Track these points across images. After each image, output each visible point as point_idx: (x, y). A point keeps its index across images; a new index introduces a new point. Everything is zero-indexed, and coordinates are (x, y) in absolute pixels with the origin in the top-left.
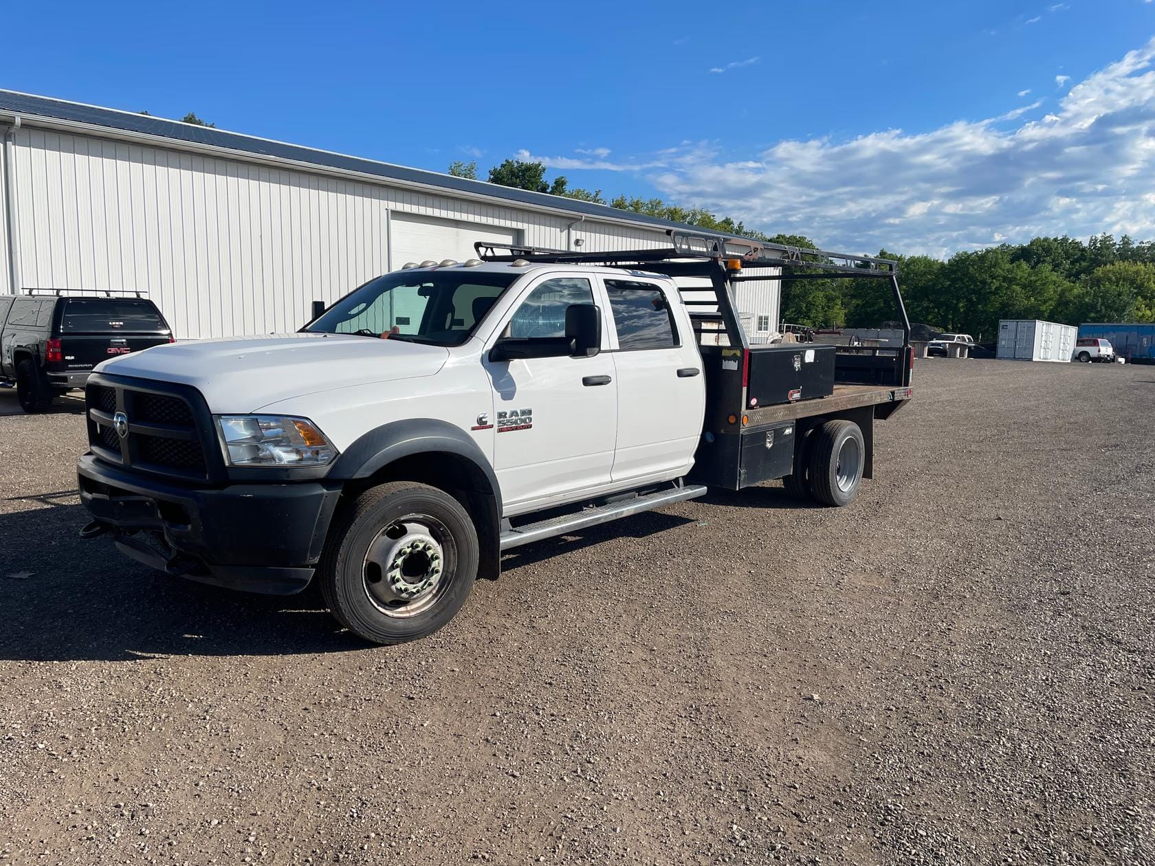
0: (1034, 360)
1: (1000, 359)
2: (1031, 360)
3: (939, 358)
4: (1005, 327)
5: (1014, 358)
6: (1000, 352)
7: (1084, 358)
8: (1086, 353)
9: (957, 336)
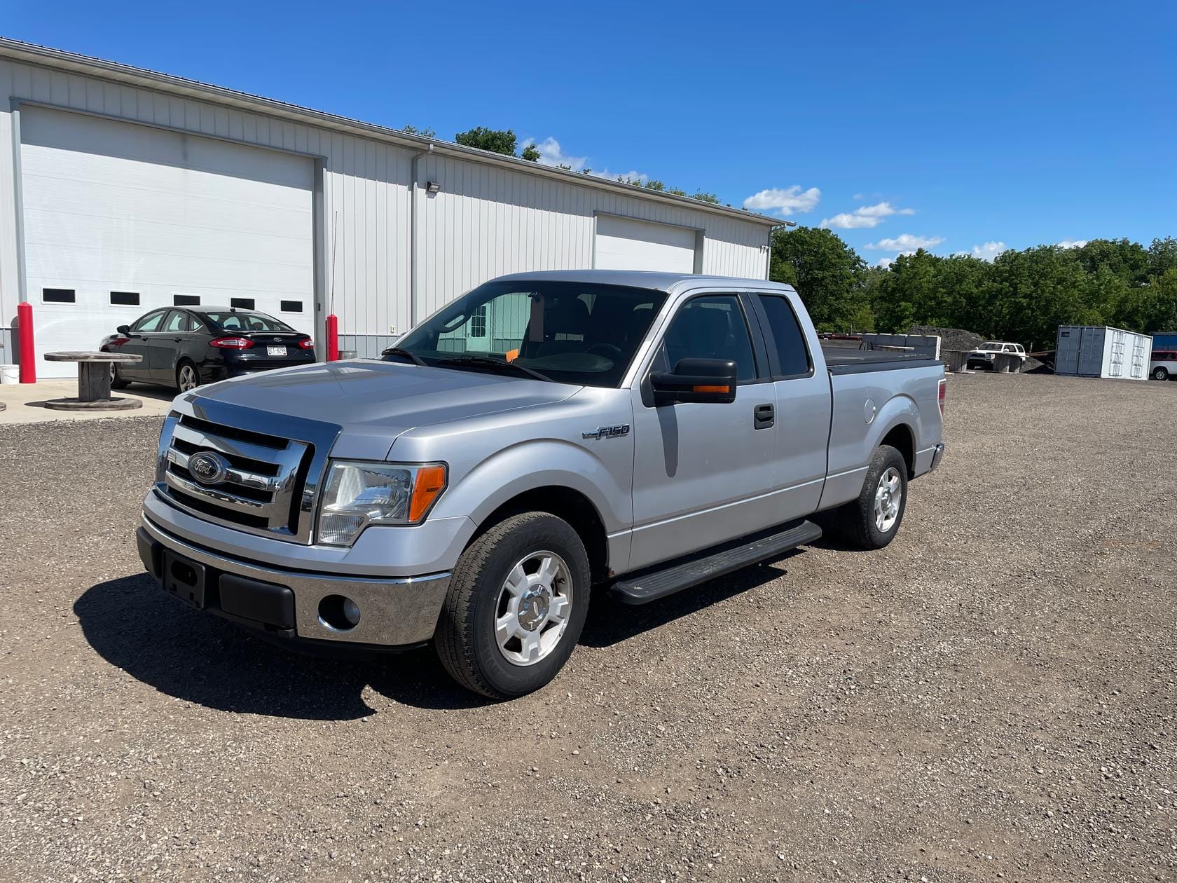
0: (1103, 376)
1: (1059, 374)
2: (1098, 376)
3: (982, 374)
4: (1065, 334)
5: (1077, 374)
6: (1059, 365)
7: (1160, 374)
8: (1164, 369)
9: (1004, 344)
